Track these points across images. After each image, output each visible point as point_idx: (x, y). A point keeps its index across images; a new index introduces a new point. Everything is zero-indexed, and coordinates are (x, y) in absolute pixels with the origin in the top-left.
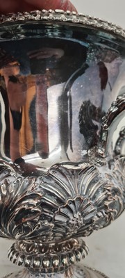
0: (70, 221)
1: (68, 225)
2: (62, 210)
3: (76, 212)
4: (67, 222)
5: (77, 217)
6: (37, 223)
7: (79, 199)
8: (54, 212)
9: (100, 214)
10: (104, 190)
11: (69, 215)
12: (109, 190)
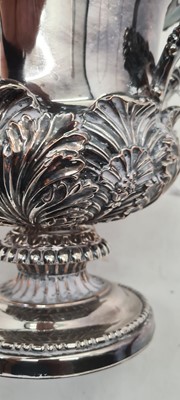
0: (120, 184)
1: (116, 190)
2: (113, 163)
3: (130, 170)
4: (116, 184)
5: (131, 177)
6: (76, 181)
7: (137, 150)
8: (102, 166)
9: (155, 179)
10: (163, 145)
11: (122, 173)
12: (169, 145)
